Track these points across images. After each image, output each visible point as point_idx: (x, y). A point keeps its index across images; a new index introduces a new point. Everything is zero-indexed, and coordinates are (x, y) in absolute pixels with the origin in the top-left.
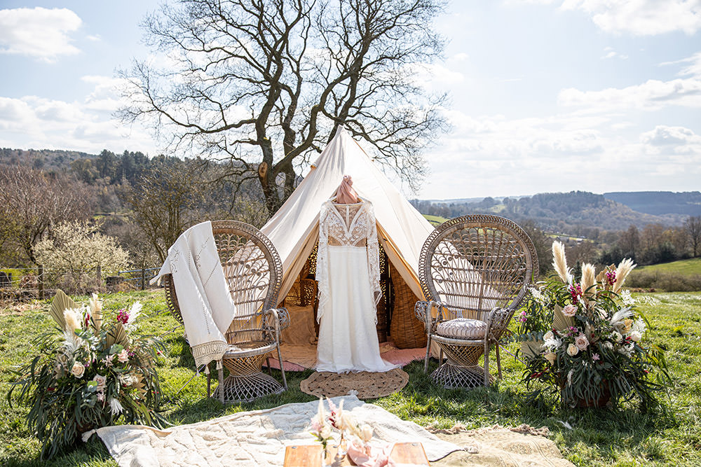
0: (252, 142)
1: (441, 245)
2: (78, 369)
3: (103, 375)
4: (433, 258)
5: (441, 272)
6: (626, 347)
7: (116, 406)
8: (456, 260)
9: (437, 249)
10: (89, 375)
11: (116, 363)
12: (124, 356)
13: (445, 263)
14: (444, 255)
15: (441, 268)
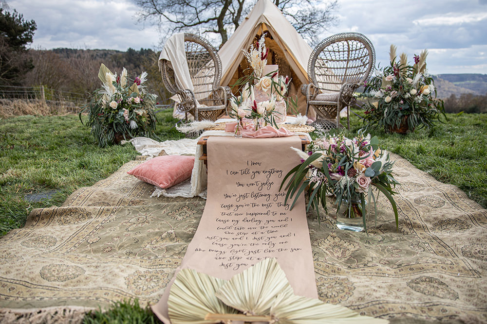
0: (215, 32)
1: (322, 54)
2: (114, 105)
3: (127, 109)
4: (316, 62)
5: (320, 70)
6: (418, 96)
7: (134, 124)
8: (330, 63)
9: (319, 56)
10: (119, 108)
11: (133, 103)
12: (138, 100)
13: (323, 65)
14: (323, 60)
15: (320, 67)
